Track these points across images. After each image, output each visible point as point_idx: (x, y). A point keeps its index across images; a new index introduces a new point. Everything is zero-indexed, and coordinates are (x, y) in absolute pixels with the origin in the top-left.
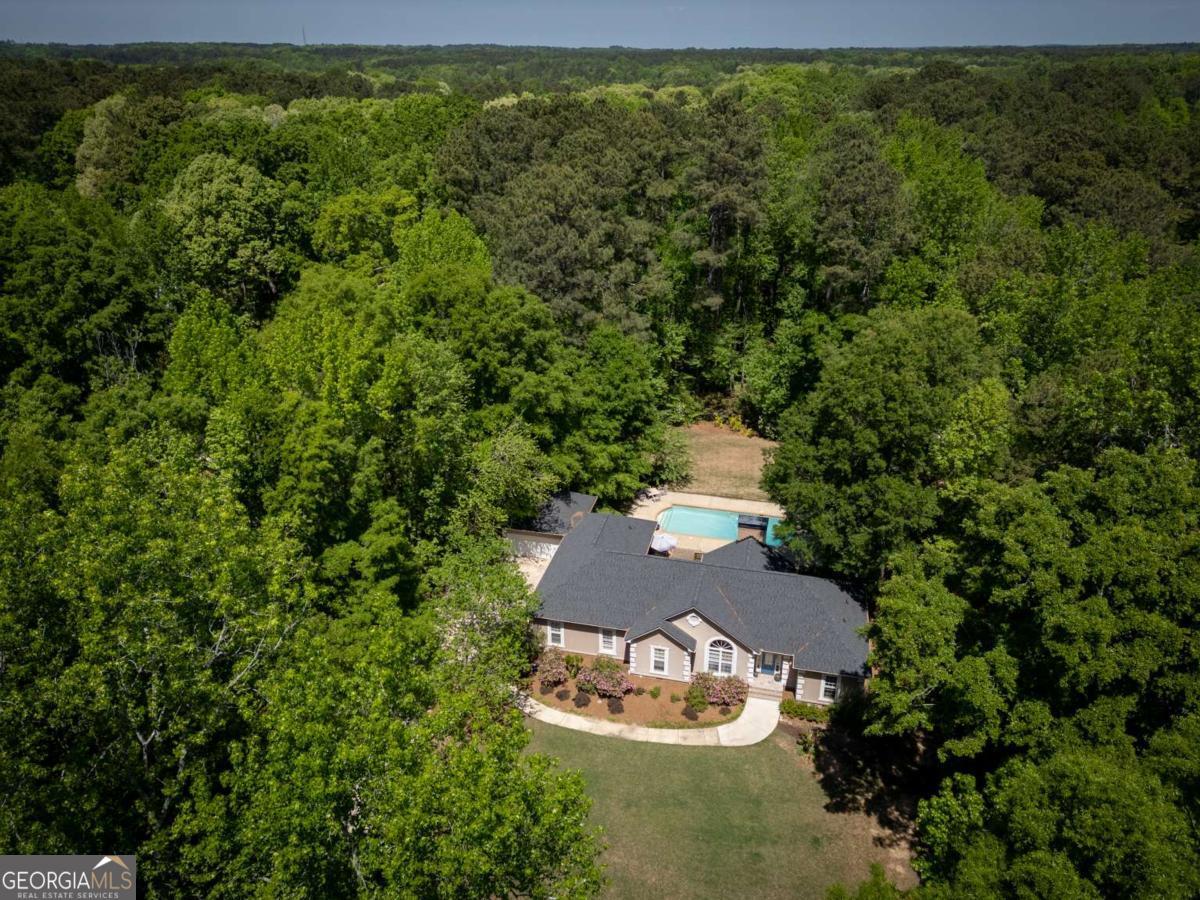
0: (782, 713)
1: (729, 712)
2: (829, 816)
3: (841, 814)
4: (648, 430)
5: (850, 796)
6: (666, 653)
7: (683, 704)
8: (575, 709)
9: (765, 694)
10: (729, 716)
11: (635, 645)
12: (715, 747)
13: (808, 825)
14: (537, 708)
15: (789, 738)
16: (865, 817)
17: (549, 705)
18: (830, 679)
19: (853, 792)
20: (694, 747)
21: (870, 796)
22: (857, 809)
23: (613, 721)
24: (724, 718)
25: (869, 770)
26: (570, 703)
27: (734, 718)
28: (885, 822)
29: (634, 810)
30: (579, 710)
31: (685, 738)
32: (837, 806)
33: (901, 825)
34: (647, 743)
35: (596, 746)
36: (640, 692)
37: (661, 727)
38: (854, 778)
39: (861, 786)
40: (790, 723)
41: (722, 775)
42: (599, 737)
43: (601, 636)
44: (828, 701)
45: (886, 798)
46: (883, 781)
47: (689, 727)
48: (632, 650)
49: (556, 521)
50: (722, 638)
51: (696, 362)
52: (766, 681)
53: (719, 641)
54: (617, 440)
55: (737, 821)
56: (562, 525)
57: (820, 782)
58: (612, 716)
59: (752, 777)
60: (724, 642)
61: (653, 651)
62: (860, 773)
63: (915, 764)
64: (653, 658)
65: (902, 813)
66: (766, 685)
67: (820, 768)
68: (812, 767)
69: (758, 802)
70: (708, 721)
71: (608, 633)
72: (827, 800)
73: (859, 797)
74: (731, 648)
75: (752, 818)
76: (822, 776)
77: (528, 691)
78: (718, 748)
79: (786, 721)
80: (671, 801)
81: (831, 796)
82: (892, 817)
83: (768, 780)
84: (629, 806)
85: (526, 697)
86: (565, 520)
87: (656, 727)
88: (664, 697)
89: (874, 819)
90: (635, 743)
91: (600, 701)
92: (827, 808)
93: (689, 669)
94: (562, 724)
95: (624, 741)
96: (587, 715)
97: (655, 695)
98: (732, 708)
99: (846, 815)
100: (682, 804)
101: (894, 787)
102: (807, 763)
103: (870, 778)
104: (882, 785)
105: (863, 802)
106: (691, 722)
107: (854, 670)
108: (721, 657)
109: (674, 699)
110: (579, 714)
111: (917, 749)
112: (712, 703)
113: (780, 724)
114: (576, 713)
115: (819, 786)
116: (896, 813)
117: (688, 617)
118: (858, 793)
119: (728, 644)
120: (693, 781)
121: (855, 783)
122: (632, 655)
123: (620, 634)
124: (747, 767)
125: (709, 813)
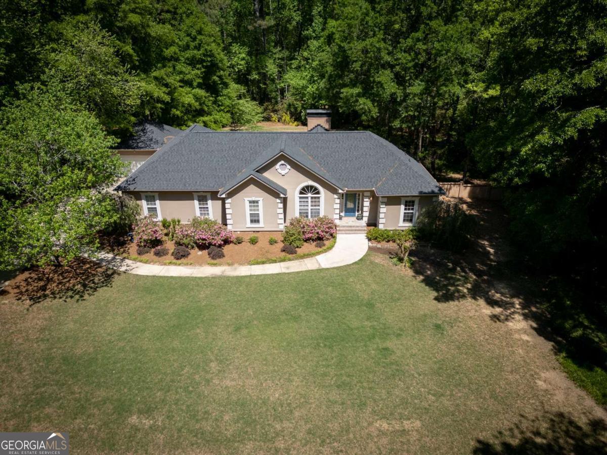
0: (370, 240)
1: (324, 245)
2: (442, 306)
3: (451, 303)
4: (225, 92)
5: (452, 288)
6: (260, 204)
7: (281, 245)
8: (175, 261)
9: (351, 230)
10: (325, 248)
11: (229, 201)
12: (317, 270)
13: (425, 315)
14: (134, 266)
15: (381, 256)
16: (473, 301)
17: (146, 262)
18: (409, 204)
19: (453, 285)
20: (298, 273)
21: (469, 286)
22: (464, 296)
23: (215, 265)
24: (320, 250)
25: (458, 269)
26: (169, 258)
27: (330, 248)
28: (492, 303)
29: (244, 332)
30: (179, 262)
31: (288, 268)
32: (446, 297)
33: (507, 303)
34: (251, 276)
35: (198, 285)
36: (239, 241)
37: (263, 263)
38: (449, 275)
39: (459, 280)
40: (379, 246)
41: (330, 288)
42: (200, 278)
43: (196, 202)
44: (408, 225)
45: (483, 286)
46: (475, 275)
47: (290, 260)
48: (227, 206)
49: (151, 140)
50: (311, 183)
51: (255, 76)
52: (351, 221)
53: (307, 187)
54: (200, 86)
55: (355, 324)
56: (157, 142)
57: (423, 281)
58: (213, 261)
59: (358, 286)
60: (312, 187)
61: (247, 204)
62: (453, 270)
63: (491, 260)
64: (248, 213)
65: (502, 294)
66: (351, 224)
67: (417, 272)
68: (410, 273)
69: (370, 305)
70: (306, 253)
71: (202, 199)
72: (435, 294)
73: (460, 288)
74: (318, 193)
75: (368, 319)
76: (422, 277)
77: (125, 255)
78: (321, 270)
79: (374, 245)
80: (284, 317)
81: (437, 290)
82: (495, 298)
83: (374, 286)
84: (238, 329)
85: (123, 260)
86: (159, 139)
87: (258, 263)
88: (263, 242)
89: (481, 302)
90: (237, 277)
91: (200, 253)
92: (436, 299)
93: (282, 216)
94: (161, 274)
95: (228, 278)
96: (187, 264)
97: (253, 242)
98: (326, 242)
99: (456, 303)
100: (297, 319)
101: (485, 277)
102: (405, 271)
103: (463, 274)
104: (474, 277)
105: (465, 291)
106: (290, 256)
107: (430, 190)
108: (310, 204)
109: (272, 242)
110: (179, 265)
111: (489, 252)
112: (307, 240)
113: (370, 248)
114: (175, 264)
115: (423, 285)
116: (498, 295)
117: (277, 166)
118: (458, 285)
119: (316, 189)
120: (303, 297)
121: (452, 278)
122: (228, 211)
123: (214, 195)
124: (351, 280)
125: (325, 321)
